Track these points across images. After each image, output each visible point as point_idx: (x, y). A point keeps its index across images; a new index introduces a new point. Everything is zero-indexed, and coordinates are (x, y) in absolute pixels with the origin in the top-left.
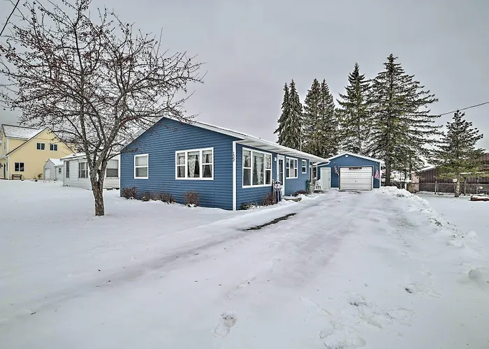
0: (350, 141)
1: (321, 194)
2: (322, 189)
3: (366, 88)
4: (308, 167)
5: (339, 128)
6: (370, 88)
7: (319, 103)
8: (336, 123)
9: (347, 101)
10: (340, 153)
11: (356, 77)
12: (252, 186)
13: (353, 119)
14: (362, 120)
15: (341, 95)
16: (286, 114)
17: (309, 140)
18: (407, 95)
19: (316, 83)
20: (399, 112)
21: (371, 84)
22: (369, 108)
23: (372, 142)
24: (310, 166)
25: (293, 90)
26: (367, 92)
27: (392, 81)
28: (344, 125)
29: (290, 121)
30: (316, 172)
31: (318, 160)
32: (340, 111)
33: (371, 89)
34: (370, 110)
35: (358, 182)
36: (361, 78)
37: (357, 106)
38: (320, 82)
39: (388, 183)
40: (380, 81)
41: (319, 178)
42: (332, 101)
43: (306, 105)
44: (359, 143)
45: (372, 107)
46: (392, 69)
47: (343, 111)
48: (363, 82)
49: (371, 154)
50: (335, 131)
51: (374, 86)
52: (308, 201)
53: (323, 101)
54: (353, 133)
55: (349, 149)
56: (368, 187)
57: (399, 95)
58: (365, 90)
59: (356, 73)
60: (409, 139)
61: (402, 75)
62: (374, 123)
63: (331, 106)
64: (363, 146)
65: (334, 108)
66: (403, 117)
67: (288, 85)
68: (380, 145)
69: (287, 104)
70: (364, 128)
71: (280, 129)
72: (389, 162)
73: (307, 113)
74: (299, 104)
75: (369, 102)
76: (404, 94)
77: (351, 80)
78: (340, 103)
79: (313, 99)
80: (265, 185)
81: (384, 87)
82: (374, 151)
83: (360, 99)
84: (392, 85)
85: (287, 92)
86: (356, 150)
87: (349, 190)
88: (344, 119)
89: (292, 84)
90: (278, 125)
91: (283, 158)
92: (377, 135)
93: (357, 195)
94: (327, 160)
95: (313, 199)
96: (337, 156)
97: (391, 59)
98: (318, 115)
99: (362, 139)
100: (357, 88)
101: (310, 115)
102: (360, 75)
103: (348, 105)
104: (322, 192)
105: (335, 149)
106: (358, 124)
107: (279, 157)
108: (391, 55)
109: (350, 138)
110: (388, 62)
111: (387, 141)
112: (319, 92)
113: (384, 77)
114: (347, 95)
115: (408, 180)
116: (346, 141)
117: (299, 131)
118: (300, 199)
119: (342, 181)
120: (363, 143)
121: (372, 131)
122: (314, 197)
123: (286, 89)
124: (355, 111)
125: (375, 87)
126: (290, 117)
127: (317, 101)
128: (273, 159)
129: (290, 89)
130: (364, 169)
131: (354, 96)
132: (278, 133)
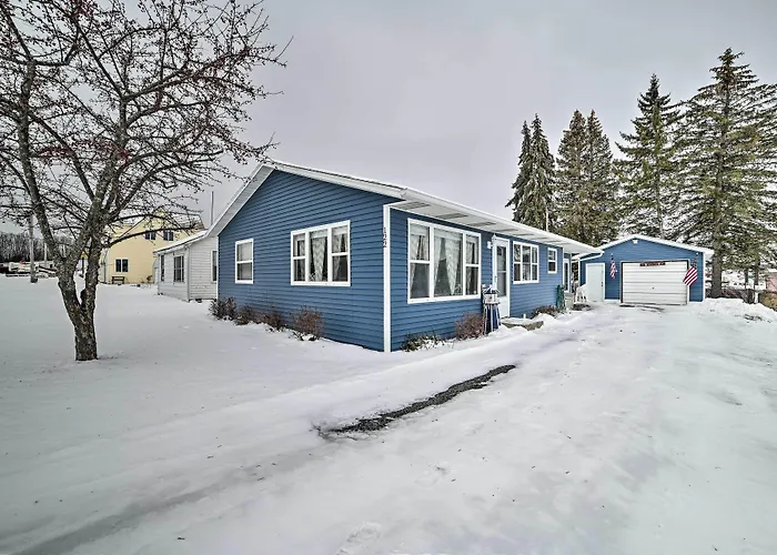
0: (642, 216)
1: (584, 313)
2: (588, 302)
3: (673, 118)
4: (560, 261)
5: (621, 193)
6: (681, 117)
7: (584, 153)
8: (615, 187)
9: (635, 146)
10: (622, 238)
11: (653, 100)
12: (432, 298)
13: (648, 177)
14: (663, 178)
15: (624, 136)
16: (526, 172)
17: (567, 217)
18: (762, 124)
19: (578, 117)
20: (744, 159)
21: (683, 110)
22: (678, 156)
23: (684, 217)
24: (565, 261)
25: (538, 132)
26: (675, 126)
27: (729, 100)
28: (630, 189)
29: (533, 184)
30: (578, 271)
31: (580, 249)
32: (623, 163)
33: (683, 120)
34: (679, 159)
35: (658, 289)
36: (663, 100)
37: (655, 153)
38: (586, 115)
39: (718, 291)
40: (702, 103)
41: (583, 283)
42: (607, 146)
43: (561, 157)
44: (658, 220)
45: (684, 152)
46: (729, 77)
47: (627, 163)
48: (666, 109)
49: (681, 239)
50: (613, 200)
51: (689, 114)
52: (556, 328)
53: (591, 150)
54: (648, 203)
55: (640, 230)
56: (680, 299)
57: (744, 124)
58: (669, 123)
59: (653, 92)
60: (764, 208)
61: (752, 86)
62: (689, 183)
63: (606, 156)
64: (667, 224)
65: (612, 160)
66: (750, 166)
67: (529, 125)
68: (700, 222)
69: (527, 156)
70: (668, 193)
71: (516, 200)
72: (720, 252)
73: (563, 170)
74: (548, 156)
75: (680, 145)
76: (754, 122)
77: (643, 107)
78: (622, 150)
79: (573, 145)
80: (464, 297)
81: (711, 114)
82: (688, 233)
83: (660, 140)
84: (726, 110)
85: (527, 137)
86: (653, 232)
87: (638, 304)
88: (630, 178)
89: (537, 123)
90: (512, 193)
91: (506, 243)
92: (694, 204)
93: (657, 315)
94: (599, 250)
95: (567, 323)
96: (616, 243)
97: (728, 58)
98: (582, 173)
99: (665, 212)
100: (655, 121)
101: (568, 173)
102: (661, 95)
103: (638, 152)
104: (588, 307)
105: (613, 230)
106: (656, 187)
107: (497, 242)
108: (728, 51)
109: (642, 211)
110: (720, 64)
111: (716, 213)
112: (583, 133)
113: (712, 95)
114: (635, 135)
115: (762, 287)
116: (633, 217)
117: (549, 201)
118: (539, 325)
119: (626, 288)
120: (666, 219)
121: (684, 197)
122: (569, 320)
123: (526, 131)
124: (652, 162)
125: (691, 116)
126: (534, 178)
127: (580, 149)
128: (484, 245)
129: (532, 131)
130: (670, 266)
131: (649, 135)
132: (513, 206)
